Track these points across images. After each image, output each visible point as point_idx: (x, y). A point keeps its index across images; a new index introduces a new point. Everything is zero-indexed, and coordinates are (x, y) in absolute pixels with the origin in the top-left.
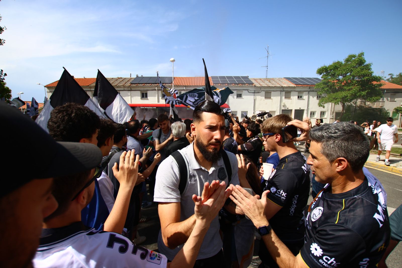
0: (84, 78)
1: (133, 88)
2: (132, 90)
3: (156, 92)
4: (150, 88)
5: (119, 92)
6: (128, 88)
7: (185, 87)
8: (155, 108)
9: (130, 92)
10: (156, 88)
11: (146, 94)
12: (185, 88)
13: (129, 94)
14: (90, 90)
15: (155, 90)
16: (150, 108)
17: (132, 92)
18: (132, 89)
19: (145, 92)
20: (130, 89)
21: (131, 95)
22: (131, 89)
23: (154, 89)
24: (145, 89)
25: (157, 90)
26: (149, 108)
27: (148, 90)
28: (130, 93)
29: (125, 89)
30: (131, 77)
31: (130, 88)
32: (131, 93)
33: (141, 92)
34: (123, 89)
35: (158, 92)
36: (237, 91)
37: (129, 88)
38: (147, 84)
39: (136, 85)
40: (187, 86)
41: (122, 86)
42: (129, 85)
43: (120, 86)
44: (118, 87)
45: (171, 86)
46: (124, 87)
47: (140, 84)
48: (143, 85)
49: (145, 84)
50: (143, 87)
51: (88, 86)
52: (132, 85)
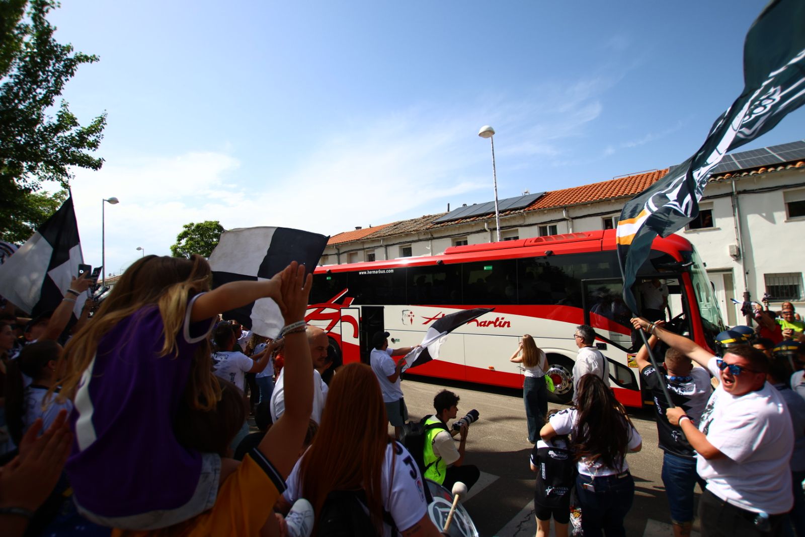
0: (370, 226)
1: (436, 232)
2: (434, 238)
3: (487, 235)
4: (472, 226)
5: (410, 245)
6: (424, 234)
7: (567, 211)
8: (392, 271)
9: (430, 242)
10: (486, 224)
12: (564, 212)
13: (429, 248)
14: (362, 248)
15: (485, 231)
16: (380, 272)
17: (435, 242)
18: (435, 236)
19: (461, 240)
20: (430, 236)
21: (433, 248)
22: (432, 236)
23: (482, 229)
24: (462, 232)
25: (489, 231)
26: (378, 274)
27: (468, 234)
28: (430, 246)
29: (421, 238)
31: (430, 234)
32: (432, 246)
33: (453, 241)
34: (416, 238)
35: (492, 235)
36: (785, 193)
37: (427, 233)
38: (466, 218)
39: (442, 225)
40: (572, 206)
41: (413, 231)
42: (428, 227)
43: (411, 231)
44: (408, 234)
45: (525, 214)
46: (418, 233)
47: (451, 221)
48: (456, 224)
49: (462, 219)
50: (456, 228)
51: (359, 240)
52: (436, 226)
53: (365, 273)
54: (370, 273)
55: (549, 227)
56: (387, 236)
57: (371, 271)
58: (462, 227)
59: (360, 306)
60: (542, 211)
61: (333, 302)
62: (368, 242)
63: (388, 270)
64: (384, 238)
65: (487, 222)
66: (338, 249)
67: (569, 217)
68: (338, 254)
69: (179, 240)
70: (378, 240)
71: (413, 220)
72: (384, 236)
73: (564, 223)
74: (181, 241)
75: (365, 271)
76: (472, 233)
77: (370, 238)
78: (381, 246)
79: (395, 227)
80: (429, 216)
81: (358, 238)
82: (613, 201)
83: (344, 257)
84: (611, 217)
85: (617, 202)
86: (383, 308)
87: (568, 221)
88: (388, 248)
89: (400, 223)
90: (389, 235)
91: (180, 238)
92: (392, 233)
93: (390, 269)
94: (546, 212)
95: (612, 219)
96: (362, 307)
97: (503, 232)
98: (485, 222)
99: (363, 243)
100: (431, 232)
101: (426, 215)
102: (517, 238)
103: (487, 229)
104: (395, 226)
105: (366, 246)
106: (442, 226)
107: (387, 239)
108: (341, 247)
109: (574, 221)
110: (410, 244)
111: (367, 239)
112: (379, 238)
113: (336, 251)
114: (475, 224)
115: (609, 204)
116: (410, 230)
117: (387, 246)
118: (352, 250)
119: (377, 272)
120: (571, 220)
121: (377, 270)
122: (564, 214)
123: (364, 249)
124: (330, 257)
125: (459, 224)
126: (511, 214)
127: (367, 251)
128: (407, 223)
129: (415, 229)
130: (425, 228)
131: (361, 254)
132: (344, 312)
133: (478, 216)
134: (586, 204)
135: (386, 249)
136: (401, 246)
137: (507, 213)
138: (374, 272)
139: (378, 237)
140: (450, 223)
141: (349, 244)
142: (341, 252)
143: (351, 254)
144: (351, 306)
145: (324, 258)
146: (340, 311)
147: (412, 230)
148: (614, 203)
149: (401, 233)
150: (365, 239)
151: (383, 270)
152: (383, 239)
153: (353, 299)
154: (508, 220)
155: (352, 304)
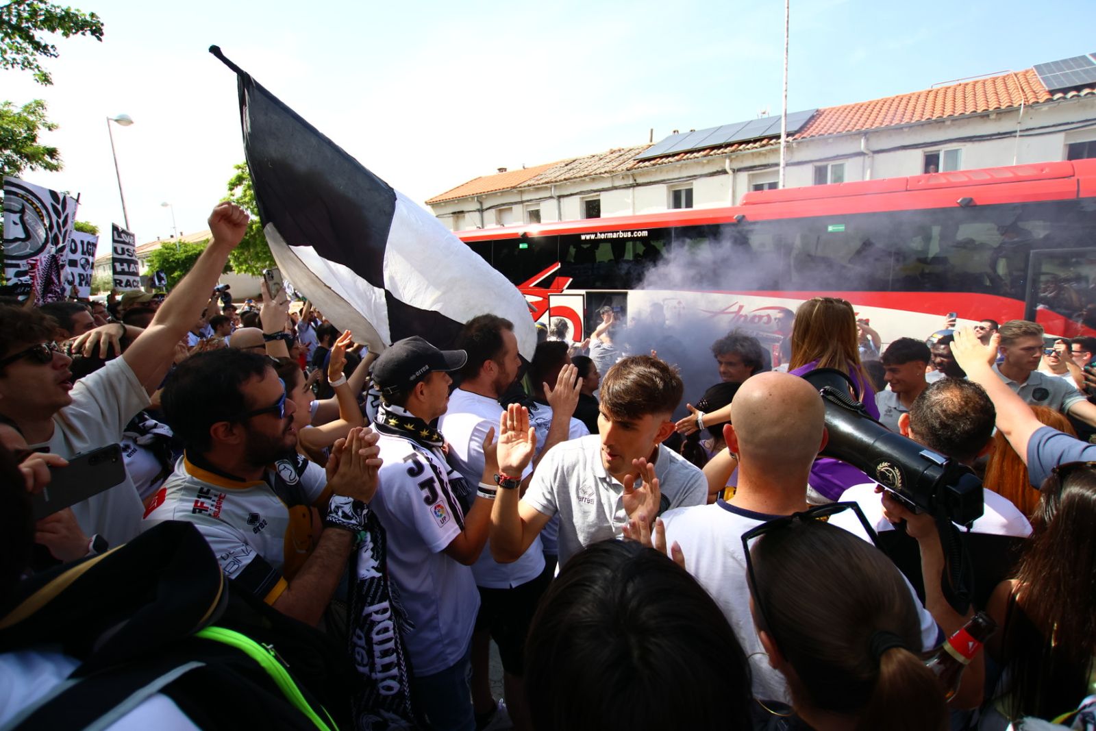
0: (524, 167)
1: (641, 175)
2: (638, 185)
3: (727, 180)
4: (704, 165)
5: (599, 195)
6: (623, 178)
7: (867, 140)
8: (645, 233)
9: (631, 190)
10: (727, 161)
11: (689, 193)
12: (863, 141)
13: (630, 201)
14: (520, 200)
15: (724, 172)
16: (622, 235)
17: (640, 191)
18: (640, 180)
19: (683, 188)
20: (631, 182)
21: (636, 201)
22: (635, 180)
23: (720, 169)
24: (685, 173)
25: (731, 172)
27: (695, 177)
28: (631, 197)
29: (617, 184)
30: (651, 141)
31: (631, 178)
32: (634, 197)
33: (669, 188)
34: (608, 185)
35: (734, 179)
37: (627, 176)
38: (691, 152)
39: (653, 162)
40: (877, 132)
41: (606, 172)
42: (629, 166)
43: (600, 173)
44: (595, 178)
45: (794, 145)
46: (612, 177)
47: (667, 156)
48: (678, 161)
49: (686, 153)
50: (676, 167)
51: (514, 187)
52: (641, 165)
53: (593, 237)
54: (603, 236)
55: (832, 166)
56: (561, 181)
57: (604, 233)
58: (686, 166)
59: (583, 292)
60: (823, 139)
61: (532, 285)
62: (529, 191)
63: (638, 231)
64: (555, 184)
65: (729, 157)
66: (481, 203)
67: (868, 149)
68: (481, 211)
69: (231, 189)
70: (546, 187)
71: (594, 156)
72: (556, 182)
73: (859, 159)
74: (233, 192)
75: (592, 234)
76: (701, 176)
77: (534, 185)
78: (551, 197)
79: (569, 167)
80: (620, 151)
81: (513, 185)
82: (948, 123)
83: (490, 215)
84: (939, 151)
85: (954, 125)
86: (626, 294)
87: (866, 157)
88: (562, 200)
89: (574, 161)
90: (565, 179)
91: (233, 186)
92: (567, 176)
93: (642, 231)
94: (830, 140)
95: (939, 154)
96: (586, 293)
97: (753, 175)
98: (726, 157)
99: (521, 192)
100: (633, 175)
101: (616, 148)
102: (773, 186)
103: (728, 170)
104: (567, 165)
105: (525, 197)
106: (654, 165)
107: (560, 185)
108: (486, 198)
109: (877, 156)
110: (598, 193)
111: (529, 186)
112: (548, 185)
113: (478, 206)
114: (709, 162)
115: (940, 128)
116: (598, 172)
117: (560, 197)
118: (504, 205)
119: (615, 236)
120: (871, 154)
121: (617, 232)
122: (862, 145)
123: (522, 202)
124: (467, 215)
125: (682, 161)
126: (772, 144)
127: (527, 205)
128: (586, 160)
129: (607, 169)
130: (625, 168)
131: (518, 209)
132: (555, 301)
133: (713, 148)
134: (902, 128)
135: (559, 202)
136: (583, 198)
137: (764, 142)
138: (610, 235)
139: (547, 183)
140: (664, 160)
141: (499, 194)
142: (485, 207)
143: (501, 211)
144: (566, 292)
145: (458, 217)
146: (547, 299)
147: (603, 171)
148: (949, 127)
149: (585, 176)
150: (525, 187)
151: (628, 231)
152: (555, 186)
153: (571, 280)
154: (764, 155)
155: (568, 288)
